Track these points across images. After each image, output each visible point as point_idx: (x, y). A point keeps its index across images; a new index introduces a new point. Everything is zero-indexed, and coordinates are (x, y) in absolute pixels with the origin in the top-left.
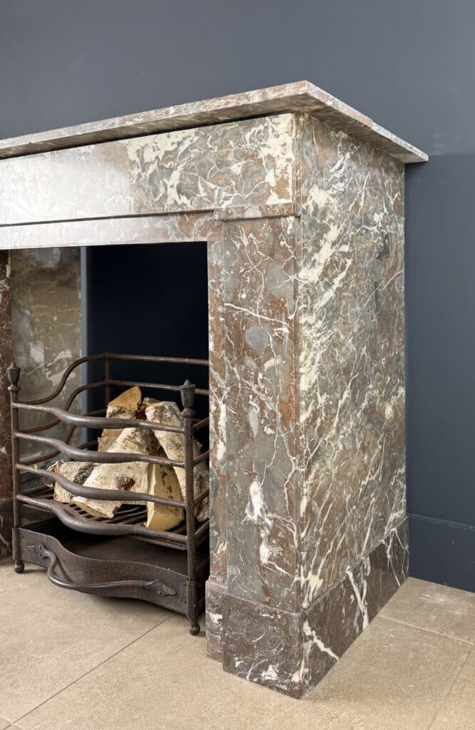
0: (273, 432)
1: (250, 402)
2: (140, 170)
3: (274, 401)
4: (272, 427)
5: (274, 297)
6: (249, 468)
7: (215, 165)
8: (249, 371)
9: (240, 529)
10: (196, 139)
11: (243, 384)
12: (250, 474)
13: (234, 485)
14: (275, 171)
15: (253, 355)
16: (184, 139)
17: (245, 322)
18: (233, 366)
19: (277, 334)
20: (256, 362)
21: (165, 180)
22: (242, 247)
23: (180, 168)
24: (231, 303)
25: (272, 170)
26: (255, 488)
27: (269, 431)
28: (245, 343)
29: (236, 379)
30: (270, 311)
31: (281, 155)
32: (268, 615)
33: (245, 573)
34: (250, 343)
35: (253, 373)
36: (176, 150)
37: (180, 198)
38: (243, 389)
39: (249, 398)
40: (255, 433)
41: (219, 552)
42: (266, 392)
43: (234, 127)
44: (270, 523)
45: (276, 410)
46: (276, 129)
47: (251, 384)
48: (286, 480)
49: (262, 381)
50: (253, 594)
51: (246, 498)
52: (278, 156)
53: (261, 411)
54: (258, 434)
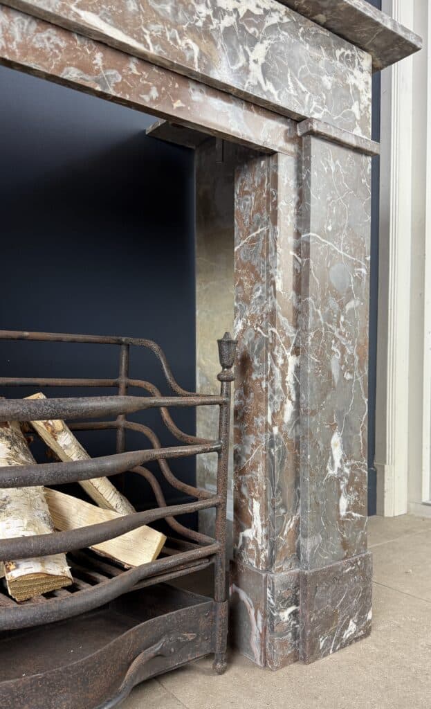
0: (352, 377)
1: (333, 348)
2: (210, 12)
3: (353, 344)
4: (351, 372)
5: (356, 235)
6: (330, 420)
7: (306, 65)
8: (332, 314)
9: (322, 490)
10: (286, 20)
11: (326, 328)
12: (331, 426)
13: (317, 443)
14: (359, 105)
15: (337, 296)
16: (273, 10)
17: (331, 258)
18: (317, 308)
19: (357, 275)
20: (338, 303)
21: (247, 49)
22: (330, 171)
23: (266, 42)
24: (317, 233)
25: (357, 102)
26: (336, 439)
27: (348, 376)
28: (330, 283)
29: (320, 323)
30: (353, 249)
31: (365, 92)
32: (350, 568)
33: (326, 537)
34: (333, 282)
35: (335, 316)
36: (262, 17)
37: (265, 83)
38: (326, 334)
39: (331, 343)
40: (336, 381)
41: (286, 533)
42: (347, 336)
44: (348, 471)
45: (355, 354)
46: (361, 63)
47: (334, 328)
48: (361, 423)
49: (344, 324)
50: (333, 555)
51: (328, 452)
52: (362, 91)
53: (342, 357)
54: (339, 381)
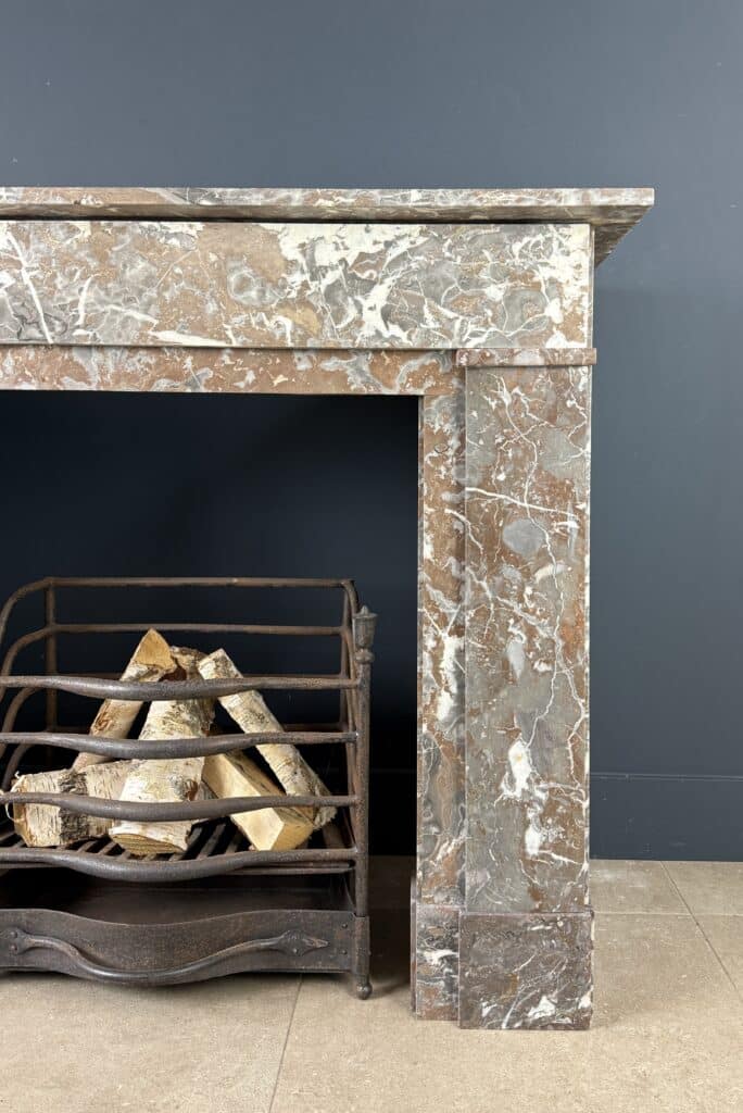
0: (549, 668)
1: (510, 629)
2: (307, 277)
3: (552, 624)
4: (547, 662)
5: (554, 479)
6: (508, 724)
7: (456, 284)
8: (507, 585)
9: (491, 814)
10: (421, 240)
11: (497, 603)
12: (509, 733)
13: (481, 752)
14: (561, 302)
15: (517, 562)
16: (399, 238)
17: (504, 514)
18: (480, 579)
19: (557, 531)
20: (520, 571)
21: (359, 298)
22: (501, 406)
23: (388, 281)
24: (479, 487)
25: (557, 300)
26: (518, 751)
27: (543, 667)
28: (503, 545)
29: (486, 598)
30: (548, 498)
31: (573, 281)
32: (542, 927)
33: (499, 876)
34: (510, 544)
35: (515, 587)
36: (381, 253)
37: (387, 327)
38: (497, 611)
39: (508, 623)
40: (518, 673)
41: (439, 857)
42: (538, 613)
43: (492, 231)
44: (543, 796)
45: (555, 637)
46: (565, 243)
47: (512, 603)
48: (570, 732)
49: (532, 598)
50: (513, 903)
51: (502, 766)
52: (568, 282)
53: (530, 640)
54: (524, 673)
